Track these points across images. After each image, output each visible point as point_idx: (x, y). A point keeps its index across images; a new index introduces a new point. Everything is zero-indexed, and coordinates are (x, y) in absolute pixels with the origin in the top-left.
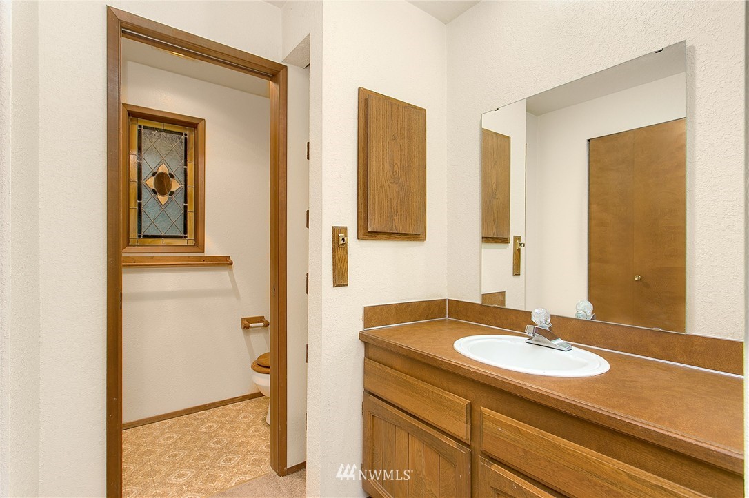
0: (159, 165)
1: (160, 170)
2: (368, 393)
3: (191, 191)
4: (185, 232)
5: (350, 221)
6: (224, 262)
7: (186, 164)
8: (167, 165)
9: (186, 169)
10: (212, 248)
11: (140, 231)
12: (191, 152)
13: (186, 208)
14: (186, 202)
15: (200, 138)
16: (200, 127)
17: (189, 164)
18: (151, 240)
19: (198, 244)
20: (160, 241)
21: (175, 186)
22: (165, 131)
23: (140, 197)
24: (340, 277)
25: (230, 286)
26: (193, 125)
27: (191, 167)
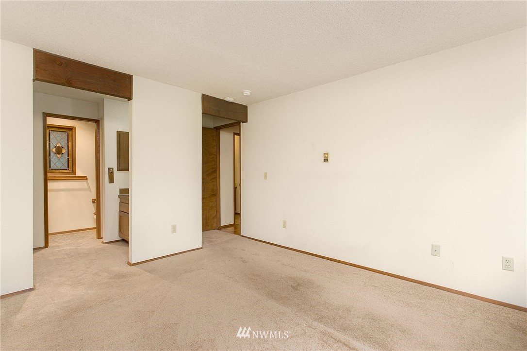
0: (57, 144)
1: (58, 145)
2: (120, 211)
3: (70, 153)
4: (68, 167)
5: (115, 166)
6: (84, 178)
7: (68, 143)
8: (60, 143)
9: (68, 145)
10: (79, 173)
11: (50, 167)
12: (70, 138)
13: (68, 159)
14: (68, 156)
15: (74, 134)
16: (74, 129)
17: (69, 143)
18: (54, 171)
19: (74, 172)
20: (58, 171)
21: (64, 151)
22: (59, 131)
23: (50, 156)
24: (111, 180)
25: (87, 187)
26: (71, 129)
27: (70, 144)
